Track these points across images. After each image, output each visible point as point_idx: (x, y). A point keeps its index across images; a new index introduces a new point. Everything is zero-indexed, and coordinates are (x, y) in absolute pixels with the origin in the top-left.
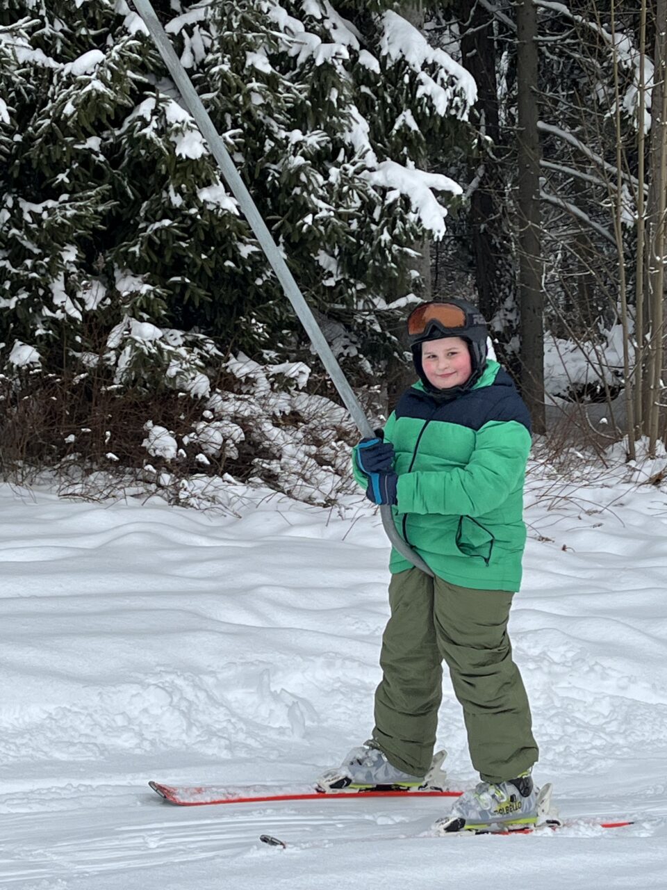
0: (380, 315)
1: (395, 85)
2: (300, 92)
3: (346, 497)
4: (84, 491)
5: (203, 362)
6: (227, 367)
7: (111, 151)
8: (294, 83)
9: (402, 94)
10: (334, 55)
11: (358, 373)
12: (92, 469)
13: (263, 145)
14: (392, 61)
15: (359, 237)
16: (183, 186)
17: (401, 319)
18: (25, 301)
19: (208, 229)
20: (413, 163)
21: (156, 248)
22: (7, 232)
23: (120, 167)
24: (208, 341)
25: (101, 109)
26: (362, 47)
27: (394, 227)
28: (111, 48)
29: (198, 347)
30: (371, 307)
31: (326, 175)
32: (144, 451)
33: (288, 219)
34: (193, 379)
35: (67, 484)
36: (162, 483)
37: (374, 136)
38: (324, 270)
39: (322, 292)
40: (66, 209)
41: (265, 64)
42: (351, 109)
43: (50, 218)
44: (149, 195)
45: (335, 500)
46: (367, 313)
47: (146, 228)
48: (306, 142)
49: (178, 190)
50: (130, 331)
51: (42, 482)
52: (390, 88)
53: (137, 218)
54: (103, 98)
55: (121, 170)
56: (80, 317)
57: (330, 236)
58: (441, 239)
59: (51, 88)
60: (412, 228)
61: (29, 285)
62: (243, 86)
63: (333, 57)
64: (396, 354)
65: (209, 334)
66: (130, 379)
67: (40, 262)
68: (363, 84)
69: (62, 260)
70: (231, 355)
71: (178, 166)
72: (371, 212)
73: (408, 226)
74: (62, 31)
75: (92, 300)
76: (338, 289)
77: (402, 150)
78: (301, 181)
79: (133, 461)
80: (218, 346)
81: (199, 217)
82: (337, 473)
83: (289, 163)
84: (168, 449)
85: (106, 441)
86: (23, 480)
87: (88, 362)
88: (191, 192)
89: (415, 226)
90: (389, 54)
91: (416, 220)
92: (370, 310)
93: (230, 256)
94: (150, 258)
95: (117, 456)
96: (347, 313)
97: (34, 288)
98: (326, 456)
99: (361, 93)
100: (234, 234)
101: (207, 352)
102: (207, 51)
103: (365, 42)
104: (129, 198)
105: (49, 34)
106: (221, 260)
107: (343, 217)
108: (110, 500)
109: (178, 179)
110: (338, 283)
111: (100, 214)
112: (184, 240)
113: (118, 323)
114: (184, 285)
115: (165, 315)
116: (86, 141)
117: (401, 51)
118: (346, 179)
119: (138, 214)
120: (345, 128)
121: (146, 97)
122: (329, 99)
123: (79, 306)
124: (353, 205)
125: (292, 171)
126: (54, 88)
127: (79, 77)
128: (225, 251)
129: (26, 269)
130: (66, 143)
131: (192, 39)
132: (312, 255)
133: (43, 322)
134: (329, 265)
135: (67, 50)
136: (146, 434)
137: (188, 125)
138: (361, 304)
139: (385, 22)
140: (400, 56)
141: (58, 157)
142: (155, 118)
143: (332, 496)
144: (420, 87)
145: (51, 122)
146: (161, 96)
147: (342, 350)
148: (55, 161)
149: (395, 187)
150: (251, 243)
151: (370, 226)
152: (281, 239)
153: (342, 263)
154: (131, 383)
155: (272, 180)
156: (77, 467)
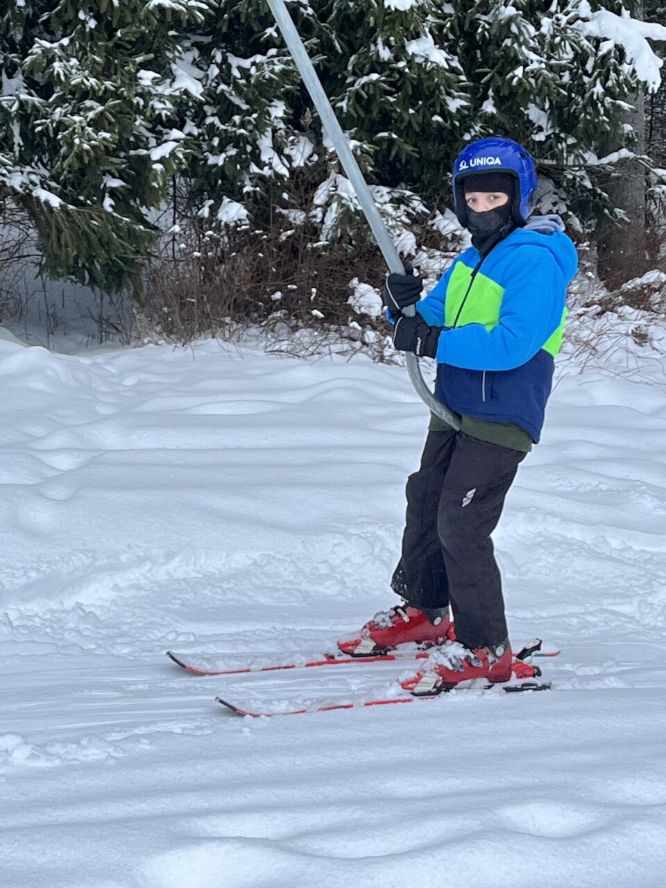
0: (590, 171)
4: (290, 348)
5: (410, 219)
6: (433, 225)
7: (320, 4)
12: (297, 326)
15: (570, 91)
16: (392, 38)
17: (613, 174)
18: (233, 158)
19: (415, 83)
20: (629, 12)
21: (364, 103)
22: (216, 88)
23: (329, 21)
24: (414, 197)
27: (607, 79)
29: (403, 203)
30: (582, 162)
31: (538, 26)
32: (350, 309)
33: (498, 72)
34: (399, 235)
35: (273, 340)
36: (367, 340)
38: (534, 124)
39: (531, 147)
40: (274, 64)
43: (258, 73)
44: (356, 48)
46: (577, 169)
47: (354, 82)
49: (387, 43)
50: (336, 187)
51: (249, 339)
53: (345, 73)
55: (329, 23)
56: (287, 174)
57: (543, 91)
58: (656, 91)
60: (625, 80)
61: (237, 141)
64: (606, 211)
65: (415, 191)
66: (336, 236)
67: (248, 118)
69: (270, 116)
70: (438, 212)
71: (386, 18)
72: (584, 64)
73: (621, 78)
75: (299, 156)
76: (548, 143)
78: (511, 33)
79: (338, 319)
80: (424, 202)
81: (407, 70)
83: (500, 13)
84: (373, 307)
85: (312, 298)
86: (230, 336)
87: (295, 219)
88: (399, 44)
89: (629, 78)
91: (631, 71)
92: (580, 166)
93: (438, 110)
94: (357, 112)
95: (322, 313)
96: (556, 169)
97: (241, 145)
100: (442, 87)
101: (414, 209)
104: (337, 51)
106: (428, 114)
107: (555, 69)
108: (316, 357)
109: (387, 31)
110: (548, 137)
112: (391, 94)
113: (325, 180)
114: (391, 142)
115: (371, 172)
118: (559, 30)
119: (346, 68)
123: (286, 163)
124: (565, 56)
125: (502, 22)
128: (433, 105)
129: (234, 125)
132: (522, 109)
133: (250, 179)
134: (539, 120)
136: (352, 292)
138: (571, 158)
141: (267, 11)
147: (551, 207)
148: (263, 14)
149: (608, 37)
150: (460, 97)
151: (582, 79)
152: (490, 93)
153: (552, 117)
154: (337, 240)
155: (483, 32)
156: (283, 324)
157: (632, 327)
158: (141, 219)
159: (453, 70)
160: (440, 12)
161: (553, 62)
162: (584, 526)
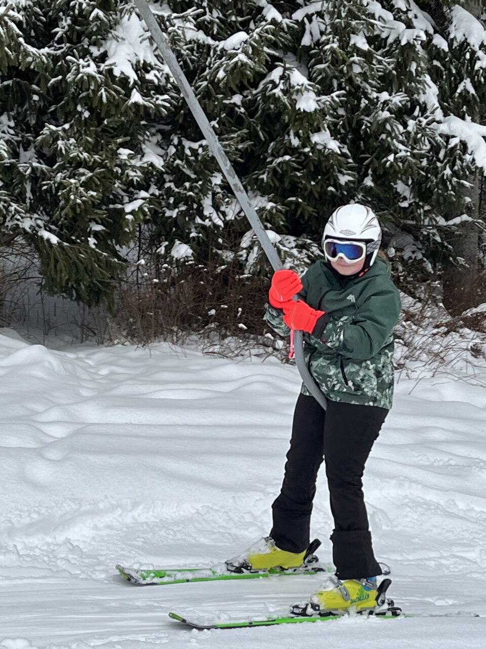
0: (440, 229)
1: (458, 60)
2: (389, 64)
3: (412, 363)
4: (221, 350)
5: (310, 260)
7: (250, 105)
8: (384, 58)
9: (463, 67)
10: (415, 37)
11: (422, 272)
12: (226, 335)
13: (359, 103)
14: (457, 42)
15: (427, 171)
16: (301, 131)
18: (183, 213)
19: (316, 163)
20: (470, 118)
21: (278, 176)
22: (173, 162)
23: (255, 117)
24: (313, 244)
25: (243, 74)
26: (436, 32)
27: (454, 164)
28: (253, 31)
29: (306, 249)
30: (434, 223)
31: (405, 125)
32: (264, 324)
33: (375, 157)
35: (209, 345)
36: (277, 347)
37: (442, 97)
38: (400, 195)
39: (398, 211)
41: (364, 43)
42: (425, 77)
43: (204, 153)
44: (275, 137)
45: (404, 365)
46: (431, 228)
47: (272, 161)
48: (391, 101)
49: (297, 135)
50: (257, 236)
51: (190, 343)
52: (455, 62)
53: (266, 154)
54: (246, 67)
55: (256, 119)
56: (222, 225)
57: (406, 171)
59: (209, 59)
60: (467, 165)
61: (187, 200)
62: (347, 59)
63: (414, 39)
64: (451, 259)
65: (314, 240)
66: (256, 270)
67: (195, 184)
68: (435, 59)
69: (211, 183)
71: (297, 117)
72: (437, 153)
73: (464, 164)
74: (218, 18)
75: (231, 213)
76: (410, 209)
77: (462, 108)
78: (386, 130)
79: (256, 331)
81: (311, 154)
82: (405, 345)
83: (378, 116)
85: (238, 315)
86: (177, 341)
87: (227, 258)
88: (306, 135)
89: (470, 165)
90: (455, 37)
91: (471, 160)
92: (433, 226)
93: (332, 183)
94: (274, 183)
95: (246, 326)
96: (415, 227)
97: (190, 203)
98: (397, 332)
99: (433, 66)
100: (335, 167)
101: (312, 253)
102: (322, 33)
103: (438, 29)
104: (261, 139)
105: (209, 20)
106: (325, 186)
107: (416, 156)
108: (240, 358)
109: (297, 126)
110: (410, 205)
111: (240, 150)
112: (299, 170)
113: (249, 230)
114: (298, 204)
115: (283, 225)
116: (232, 98)
117: (464, 35)
118: (420, 129)
119: (267, 151)
120: (421, 91)
121: (276, 66)
122: (410, 70)
123: (222, 217)
124: (424, 147)
125: (380, 122)
126: (211, 59)
127: (230, 52)
128: (328, 179)
129: (185, 189)
130: (217, 99)
131: (312, 24)
132: (392, 184)
133: (195, 228)
134: (404, 192)
135: (221, 31)
137: (306, 88)
138: (427, 221)
139: (453, 13)
140: (463, 39)
141: (212, 109)
142: (282, 81)
143: (402, 362)
144: (478, 62)
145: (208, 83)
146: (287, 66)
147: (411, 254)
148: (208, 111)
149: (456, 135)
150: (348, 174)
151: (436, 164)
152: (370, 172)
153: (414, 190)
154: (257, 274)
155: (365, 129)
156: (215, 333)
157: (471, 344)
158: (115, 254)
159: (343, 155)
160: (335, 114)
161: (415, 151)
162: (439, 492)
